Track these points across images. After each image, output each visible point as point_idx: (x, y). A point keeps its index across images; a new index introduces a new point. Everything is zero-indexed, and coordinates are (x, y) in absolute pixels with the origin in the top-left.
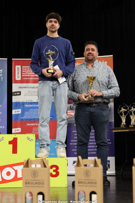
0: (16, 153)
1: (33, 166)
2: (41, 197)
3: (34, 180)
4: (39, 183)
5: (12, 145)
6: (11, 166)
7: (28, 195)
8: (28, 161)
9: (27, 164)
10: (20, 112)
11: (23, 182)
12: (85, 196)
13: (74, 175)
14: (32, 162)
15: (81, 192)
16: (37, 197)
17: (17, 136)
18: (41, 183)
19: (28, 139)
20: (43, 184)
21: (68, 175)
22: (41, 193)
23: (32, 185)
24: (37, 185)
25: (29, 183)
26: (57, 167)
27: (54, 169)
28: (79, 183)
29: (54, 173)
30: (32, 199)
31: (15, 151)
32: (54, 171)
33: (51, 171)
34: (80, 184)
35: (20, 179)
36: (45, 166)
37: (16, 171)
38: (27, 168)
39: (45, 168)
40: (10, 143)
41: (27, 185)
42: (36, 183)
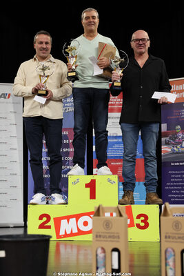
0: (95, 198)
2: (115, 254)
3: (107, 233)
4: (114, 237)
5: (89, 189)
7: (100, 251)
9: (97, 212)
12: (174, 255)
15: (169, 250)
16: (111, 255)
17: (95, 177)
18: (116, 237)
19: (109, 181)
20: (119, 238)
22: (115, 250)
23: (105, 239)
24: (112, 239)
25: (100, 236)
26: (146, 217)
28: (166, 237)
30: (105, 256)
34: (168, 240)
36: (121, 215)
38: (98, 218)
39: (121, 218)
40: (87, 186)
41: (98, 239)
42: (110, 237)
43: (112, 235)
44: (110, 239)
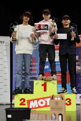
0: (46, 91)
1: (56, 99)
2: (60, 116)
3: (57, 107)
4: (60, 109)
6: (43, 98)
7: (53, 115)
8: (53, 96)
9: (52, 98)
10: (48, 68)
11: (50, 108)
13: (80, 105)
14: (55, 97)
16: (58, 117)
18: (61, 109)
19: (53, 83)
20: (62, 109)
21: (77, 105)
22: (60, 114)
23: (56, 110)
24: (59, 110)
25: (53, 108)
26: (70, 100)
27: (68, 100)
30: (56, 117)
31: (45, 90)
32: (68, 102)
33: (67, 102)
35: (49, 106)
36: (63, 99)
37: (46, 102)
38: (52, 100)
40: (42, 85)
41: (53, 109)
42: (58, 109)
43: (59, 108)
44: (58, 110)
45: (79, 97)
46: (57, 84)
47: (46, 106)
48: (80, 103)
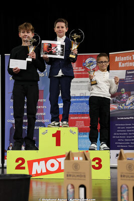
1: (76, 159)
2: (82, 190)
3: (76, 173)
5: (55, 138)
6: (55, 158)
7: (70, 187)
8: (69, 154)
9: (68, 156)
11: (65, 174)
12: (128, 190)
14: (74, 155)
15: (124, 186)
16: (79, 190)
17: (60, 129)
18: (82, 176)
19: (71, 131)
20: (85, 177)
21: (111, 168)
22: (82, 186)
23: (74, 178)
26: (100, 160)
27: (97, 161)
28: (121, 176)
29: (97, 166)
30: (74, 191)
31: (58, 143)
32: (97, 163)
33: (94, 163)
34: (123, 178)
35: (62, 171)
36: (86, 159)
37: (60, 163)
38: (69, 161)
39: (87, 161)
40: (54, 135)
41: (69, 177)
42: (78, 176)
43: (80, 174)
44: (78, 178)
45: (115, 155)
46: (79, 134)
47: (59, 170)
48: (116, 165)
